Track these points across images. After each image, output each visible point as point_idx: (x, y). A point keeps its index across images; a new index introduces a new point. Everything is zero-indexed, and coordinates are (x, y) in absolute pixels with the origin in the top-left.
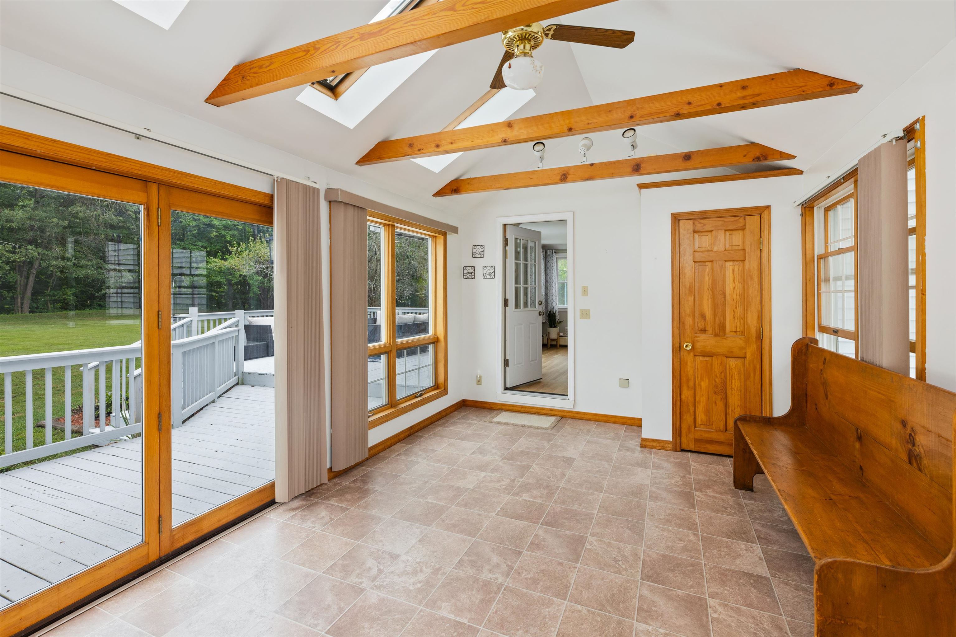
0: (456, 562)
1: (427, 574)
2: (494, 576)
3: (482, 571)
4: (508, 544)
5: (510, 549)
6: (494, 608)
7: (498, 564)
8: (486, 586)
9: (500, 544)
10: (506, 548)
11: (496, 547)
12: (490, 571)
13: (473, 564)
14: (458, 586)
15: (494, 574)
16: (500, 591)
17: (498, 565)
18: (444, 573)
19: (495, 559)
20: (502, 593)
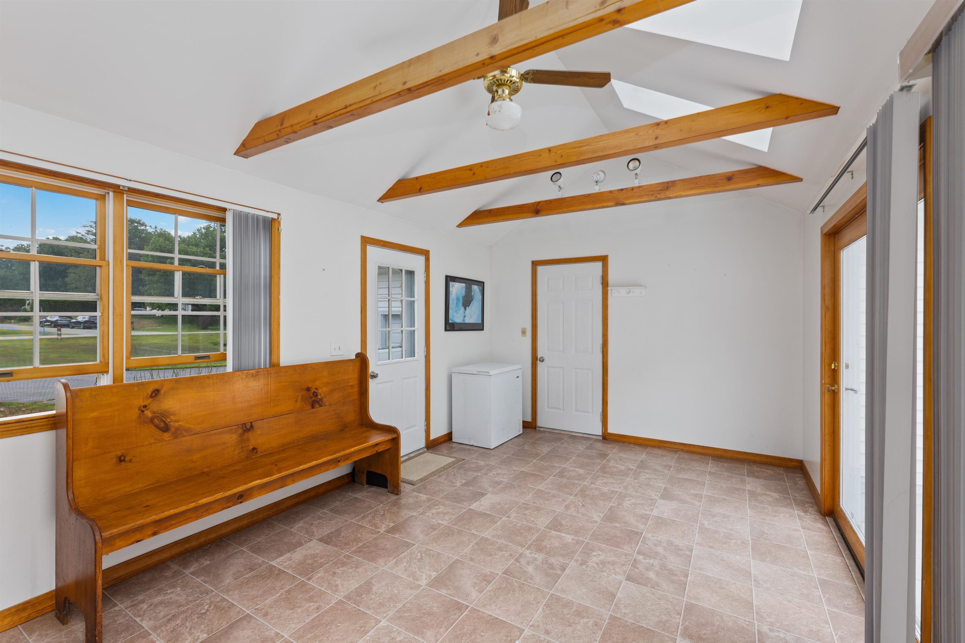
0: (567, 569)
1: (591, 561)
2: (532, 555)
3: (543, 560)
4: (515, 583)
5: (514, 577)
6: (534, 537)
7: (528, 565)
8: (540, 549)
9: (523, 584)
10: (519, 579)
11: (529, 581)
12: (536, 559)
13: (552, 567)
14: (562, 551)
15: (532, 556)
16: (529, 545)
17: (528, 563)
18: (577, 561)
19: (530, 569)
20: (527, 544)
